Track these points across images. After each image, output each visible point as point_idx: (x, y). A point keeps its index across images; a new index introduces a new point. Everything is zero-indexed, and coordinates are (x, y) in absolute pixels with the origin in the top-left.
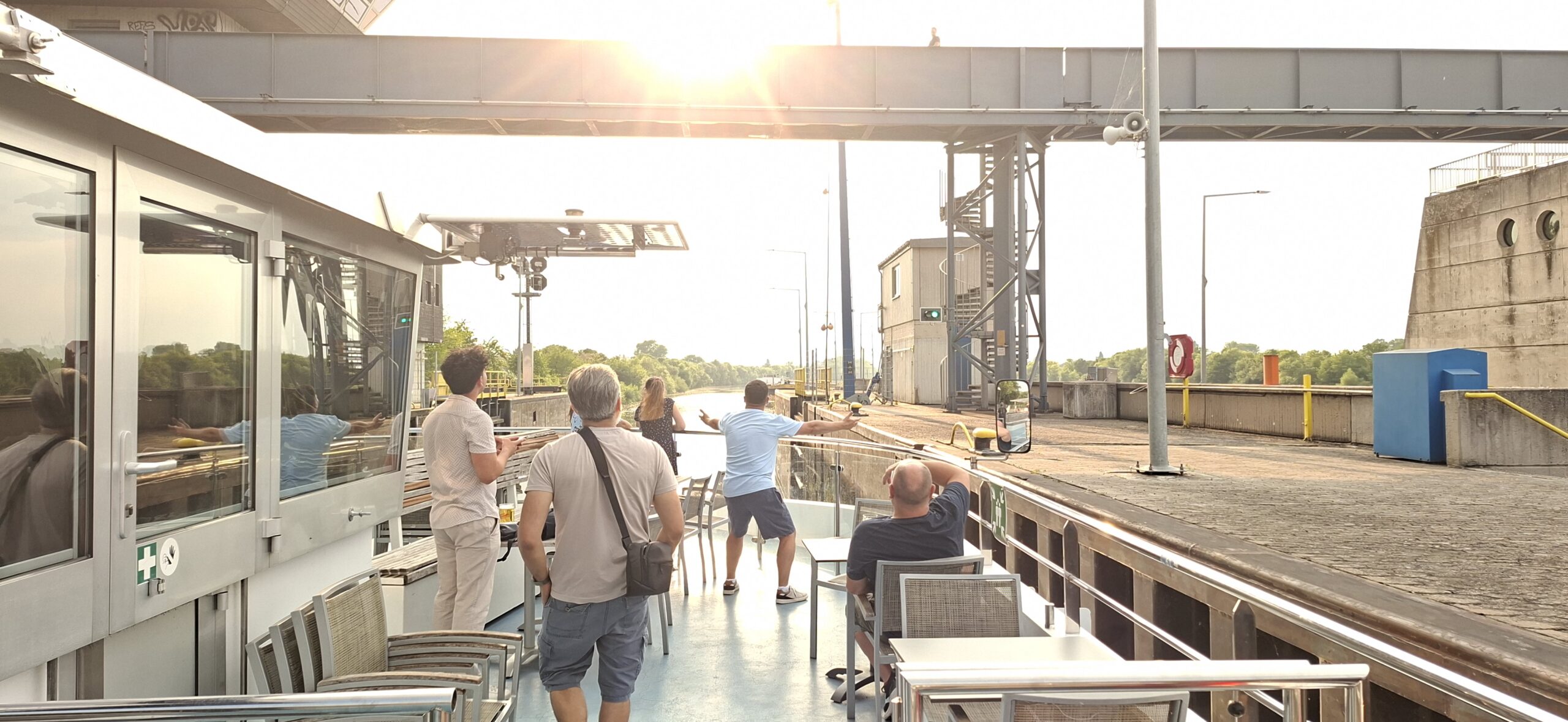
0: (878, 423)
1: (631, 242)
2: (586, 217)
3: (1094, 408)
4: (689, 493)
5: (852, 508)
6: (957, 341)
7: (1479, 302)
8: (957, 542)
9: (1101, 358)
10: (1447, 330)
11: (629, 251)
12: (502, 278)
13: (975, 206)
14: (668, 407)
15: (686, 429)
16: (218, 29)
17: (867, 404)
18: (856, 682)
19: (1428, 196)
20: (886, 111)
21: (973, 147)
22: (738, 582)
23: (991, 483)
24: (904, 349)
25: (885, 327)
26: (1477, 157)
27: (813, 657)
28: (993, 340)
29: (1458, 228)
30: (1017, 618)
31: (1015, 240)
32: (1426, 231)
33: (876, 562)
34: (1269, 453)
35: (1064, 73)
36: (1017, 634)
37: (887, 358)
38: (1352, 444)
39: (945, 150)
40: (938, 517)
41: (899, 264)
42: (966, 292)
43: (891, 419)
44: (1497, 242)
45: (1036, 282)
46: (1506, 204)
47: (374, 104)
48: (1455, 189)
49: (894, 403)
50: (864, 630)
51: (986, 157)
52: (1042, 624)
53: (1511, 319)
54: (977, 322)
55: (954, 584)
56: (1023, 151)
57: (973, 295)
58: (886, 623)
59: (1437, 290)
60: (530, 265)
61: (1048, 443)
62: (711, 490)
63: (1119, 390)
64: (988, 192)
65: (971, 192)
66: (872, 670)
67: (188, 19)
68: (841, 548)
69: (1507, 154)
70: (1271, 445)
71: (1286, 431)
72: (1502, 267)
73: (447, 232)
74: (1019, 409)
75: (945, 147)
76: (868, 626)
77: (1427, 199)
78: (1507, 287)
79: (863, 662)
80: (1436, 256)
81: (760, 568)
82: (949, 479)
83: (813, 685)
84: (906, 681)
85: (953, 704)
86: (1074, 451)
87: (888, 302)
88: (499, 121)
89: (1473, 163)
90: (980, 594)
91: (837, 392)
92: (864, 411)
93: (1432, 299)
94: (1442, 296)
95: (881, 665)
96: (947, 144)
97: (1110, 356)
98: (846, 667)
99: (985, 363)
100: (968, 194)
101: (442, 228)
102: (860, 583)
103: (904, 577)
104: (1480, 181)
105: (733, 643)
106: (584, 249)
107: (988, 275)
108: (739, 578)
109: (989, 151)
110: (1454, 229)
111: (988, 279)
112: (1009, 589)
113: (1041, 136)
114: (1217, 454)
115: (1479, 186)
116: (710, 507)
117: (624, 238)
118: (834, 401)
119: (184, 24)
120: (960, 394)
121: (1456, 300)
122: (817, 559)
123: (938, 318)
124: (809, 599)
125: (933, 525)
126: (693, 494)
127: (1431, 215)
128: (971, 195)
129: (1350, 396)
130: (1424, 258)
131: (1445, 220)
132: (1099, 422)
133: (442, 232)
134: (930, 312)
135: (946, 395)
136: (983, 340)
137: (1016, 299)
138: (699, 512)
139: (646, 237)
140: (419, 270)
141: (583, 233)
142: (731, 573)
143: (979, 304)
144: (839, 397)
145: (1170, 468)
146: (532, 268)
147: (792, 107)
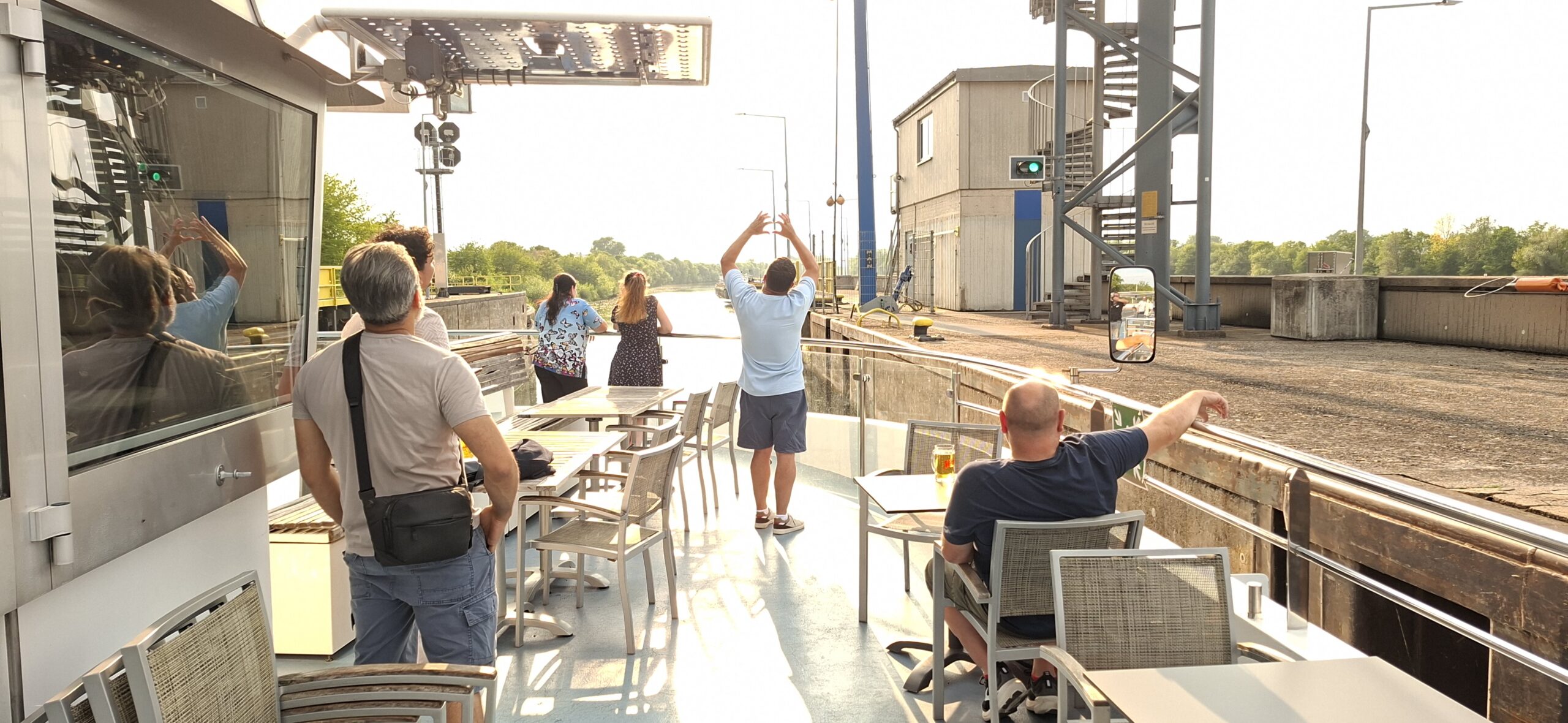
3: (1341, 321)
14: (651, 306)
15: (672, 332)
25: (901, 206)
33: (994, 522)
41: (931, 113)
45: (1196, 111)
57: (1077, 141)
60: (438, 133)
63: (1382, 289)
87: (910, 168)
102: (963, 547)
106: (563, 73)
132: (1351, 346)
134: (1027, 163)
136: (1098, 211)
143: (1091, 153)
146: (440, 137)
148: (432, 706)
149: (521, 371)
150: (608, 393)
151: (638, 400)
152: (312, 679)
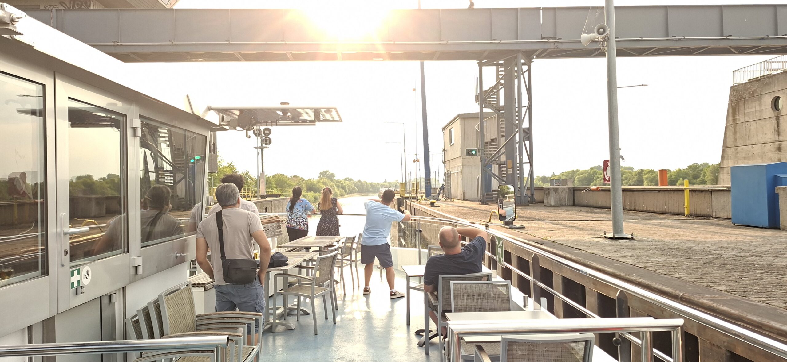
0: (445, 211)
1: (313, 118)
2: (291, 106)
3: (561, 201)
4: (345, 245)
5: (427, 251)
6: (486, 166)
7: (761, 141)
8: (479, 266)
9: (554, 175)
10: (744, 156)
11: (312, 123)
12: (250, 137)
13: (494, 94)
14: (334, 202)
15: (343, 213)
16: (92, 7)
17: (438, 201)
18: (430, 336)
19: (732, 85)
20: (446, 43)
21: (492, 63)
22: (371, 289)
23: (496, 236)
24: (457, 171)
25: (446, 160)
26: (759, 64)
27: (408, 325)
28: (505, 166)
29: (749, 102)
30: (509, 303)
31: (516, 112)
32: (732, 104)
33: (438, 276)
34: (671, 224)
35: (541, 22)
36: (509, 310)
37: (448, 176)
38: (713, 217)
39: (478, 64)
40: (468, 253)
41: (453, 127)
42: (490, 140)
43: (452, 208)
44: (771, 109)
45: (528, 134)
46: (776, 88)
47: (173, 45)
48: (747, 81)
49: (452, 200)
50: (433, 310)
51: (499, 68)
52: (522, 305)
53: (779, 149)
54: (496, 156)
55: (478, 286)
56: (520, 64)
57: (493, 142)
58: (443, 306)
59: (738, 135)
60: (262, 132)
61: (543, 221)
62: (356, 243)
63: (574, 191)
64: (500, 87)
65: (492, 87)
66: (437, 330)
67: (76, 4)
68: (421, 270)
69: (776, 62)
70: (669, 219)
71: (672, 211)
72: (774, 122)
73: (221, 114)
74: (510, 200)
75: (478, 63)
76: (435, 308)
77: (731, 87)
78: (777, 133)
79: (433, 326)
80: (737, 117)
81: (382, 282)
82: (476, 235)
83: (408, 338)
84: (452, 330)
85: (477, 344)
86: (559, 225)
87: (448, 147)
88: (240, 53)
89: (757, 67)
90: (491, 291)
91: (422, 195)
92: (437, 204)
93: (735, 139)
94: (741, 138)
95: (441, 327)
96: (478, 62)
97: (559, 174)
98: (424, 329)
99: (501, 178)
100: (490, 88)
101: (219, 112)
102: (430, 287)
103: (452, 283)
104: (761, 77)
105: (368, 318)
106: (290, 122)
107: (501, 131)
108: (371, 286)
109: (501, 65)
110: (747, 103)
111: (501, 133)
112: (505, 288)
113: (529, 55)
114: (641, 225)
115: (760, 79)
116: (356, 251)
117: (310, 117)
118: (421, 199)
119: (74, 6)
120: (487, 194)
121: (749, 140)
122: (409, 275)
123: (475, 154)
124: (406, 296)
125: (466, 257)
126: (347, 245)
127: (734, 95)
128: (492, 89)
129: (711, 191)
130: (731, 118)
131: (742, 98)
132: (565, 208)
133: (219, 114)
134: (471, 151)
135: (480, 195)
136: (499, 165)
137: (517, 143)
138: (350, 254)
139: (321, 116)
140: (208, 134)
141: (289, 114)
142: (367, 284)
143: (497, 146)
144: (423, 197)
145: (625, 235)
146: (264, 134)
147: (396, 42)
148: (243, 325)
149: (279, 230)
150: (315, 238)
151: (325, 241)
152: (206, 315)
